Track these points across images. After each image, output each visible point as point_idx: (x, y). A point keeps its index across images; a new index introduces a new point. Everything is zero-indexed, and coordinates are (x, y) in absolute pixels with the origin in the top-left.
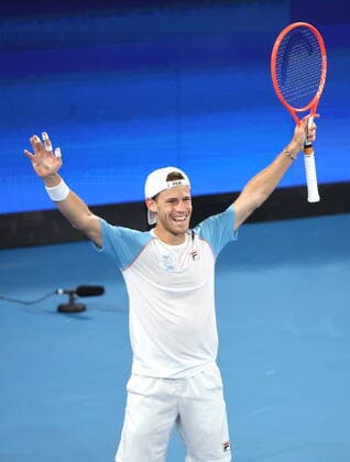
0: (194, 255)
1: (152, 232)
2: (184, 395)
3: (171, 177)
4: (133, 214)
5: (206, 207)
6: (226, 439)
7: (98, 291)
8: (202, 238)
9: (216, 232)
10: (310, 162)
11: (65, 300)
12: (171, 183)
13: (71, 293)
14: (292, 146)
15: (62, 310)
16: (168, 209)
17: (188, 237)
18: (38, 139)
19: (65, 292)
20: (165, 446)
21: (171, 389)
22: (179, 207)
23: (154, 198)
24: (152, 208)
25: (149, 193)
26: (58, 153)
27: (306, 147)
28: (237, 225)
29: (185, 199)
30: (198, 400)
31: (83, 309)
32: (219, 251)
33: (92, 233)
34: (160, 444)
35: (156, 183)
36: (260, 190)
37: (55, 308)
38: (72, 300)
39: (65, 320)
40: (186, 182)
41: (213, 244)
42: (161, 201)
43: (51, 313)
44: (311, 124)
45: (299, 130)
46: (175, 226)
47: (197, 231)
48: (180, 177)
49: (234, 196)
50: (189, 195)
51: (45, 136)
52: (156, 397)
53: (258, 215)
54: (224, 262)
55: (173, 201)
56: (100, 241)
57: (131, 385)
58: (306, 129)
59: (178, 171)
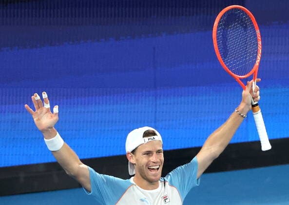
0: (165, 198)
1: (132, 180)
3: (146, 134)
8: (171, 185)
9: (183, 181)
10: (259, 117)
12: (146, 139)
14: (242, 106)
17: (161, 184)
18: (38, 98)
22: (153, 158)
23: (133, 152)
25: (129, 148)
26: (56, 109)
27: (253, 106)
28: (200, 173)
29: (159, 152)
33: (82, 179)
35: (135, 139)
36: (218, 144)
40: (158, 137)
41: (181, 190)
42: (139, 154)
44: (255, 86)
45: (246, 92)
47: (168, 179)
48: (154, 134)
49: (197, 150)
50: (161, 148)
51: (45, 95)
53: (217, 165)
55: (149, 153)
56: (89, 186)
58: (251, 91)
59: (151, 129)
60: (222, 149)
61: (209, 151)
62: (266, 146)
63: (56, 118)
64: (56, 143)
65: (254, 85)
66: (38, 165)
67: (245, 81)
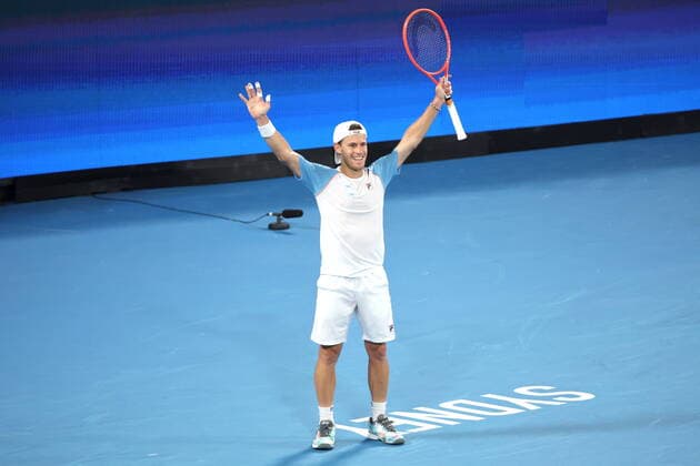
0: (369, 186)
1: (338, 169)
2: (360, 290)
3: (352, 128)
4: (324, 156)
5: (378, 150)
6: (391, 323)
7: (298, 214)
8: (374, 173)
9: (384, 171)
10: (452, 110)
11: (274, 220)
12: (352, 132)
13: (279, 215)
14: (436, 100)
15: (271, 227)
16: (349, 151)
17: (364, 173)
18: (251, 87)
19: (274, 215)
20: (346, 328)
21: (351, 286)
22: (357, 150)
23: (339, 143)
24: (338, 151)
25: (336, 139)
26: (268, 98)
28: (400, 163)
29: (363, 144)
30: (370, 293)
31: (288, 227)
32: (388, 183)
33: (292, 166)
34: (342, 326)
35: (342, 131)
36: (416, 135)
37: (267, 227)
38: (279, 220)
39: (274, 235)
40: (363, 131)
41: (383, 180)
42: (343, 145)
43: (265, 229)
44: (447, 82)
45: (439, 87)
46: (355, 163)
47: (371, 168)
48: (359, 128)
49: (396, 143)
50: (365, 141)
51: (258, 85)
52: (339, 291)
53: (417, 156)
54: (392, 191)
55: (353, 145)
56: (299, 173)
57: (321, 282)
58: (443, 87)
59: (358, 123)
60: (420, 140)
61: (408, 142)
62: (462, 136)
63: (268, 106)
64: (268, 130)
65: (445, 80)
66: (250, 155)
67: (437, 78)
